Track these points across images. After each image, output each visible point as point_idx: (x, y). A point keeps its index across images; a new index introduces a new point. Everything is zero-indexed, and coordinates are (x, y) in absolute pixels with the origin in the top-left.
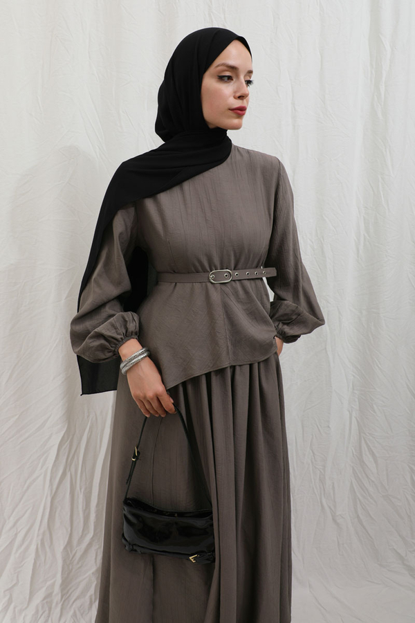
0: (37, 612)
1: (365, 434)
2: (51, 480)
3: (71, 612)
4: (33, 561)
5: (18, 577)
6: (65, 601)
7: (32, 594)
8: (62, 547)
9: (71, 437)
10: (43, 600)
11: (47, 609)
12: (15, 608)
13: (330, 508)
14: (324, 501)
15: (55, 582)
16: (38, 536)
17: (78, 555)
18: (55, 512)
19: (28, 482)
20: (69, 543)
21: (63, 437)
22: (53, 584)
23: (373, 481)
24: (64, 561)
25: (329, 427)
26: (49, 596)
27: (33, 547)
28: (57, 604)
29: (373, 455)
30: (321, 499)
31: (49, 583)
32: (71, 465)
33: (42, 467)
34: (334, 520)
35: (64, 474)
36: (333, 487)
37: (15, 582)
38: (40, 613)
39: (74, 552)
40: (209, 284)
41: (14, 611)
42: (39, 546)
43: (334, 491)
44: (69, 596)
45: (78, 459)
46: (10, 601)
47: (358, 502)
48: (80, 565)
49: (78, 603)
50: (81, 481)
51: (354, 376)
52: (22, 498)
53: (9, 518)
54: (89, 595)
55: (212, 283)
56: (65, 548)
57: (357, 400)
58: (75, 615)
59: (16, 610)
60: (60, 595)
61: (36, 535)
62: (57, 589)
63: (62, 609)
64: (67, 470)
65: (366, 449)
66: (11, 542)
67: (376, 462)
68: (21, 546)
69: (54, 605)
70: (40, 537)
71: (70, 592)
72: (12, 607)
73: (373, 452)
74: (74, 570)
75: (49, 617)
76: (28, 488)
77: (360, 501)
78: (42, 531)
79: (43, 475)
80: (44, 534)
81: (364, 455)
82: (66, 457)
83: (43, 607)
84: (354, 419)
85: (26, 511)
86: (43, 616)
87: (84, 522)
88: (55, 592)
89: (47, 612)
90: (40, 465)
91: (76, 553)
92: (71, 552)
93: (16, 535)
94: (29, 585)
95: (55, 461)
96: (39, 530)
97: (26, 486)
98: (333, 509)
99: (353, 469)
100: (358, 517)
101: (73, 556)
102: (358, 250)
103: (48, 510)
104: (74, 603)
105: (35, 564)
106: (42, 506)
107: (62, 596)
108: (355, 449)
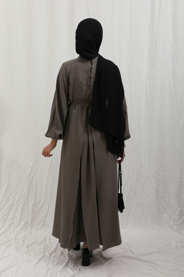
0: (22, 227)
2: (28, 179)
4: (21, 210)
5: (15, 215)
6: (32, 225)
7: (20, 221)
10: (25, 223)
12: (14, 225)
15: (28, 218)
16: (23, 200)
17: (38, 209)
20: (34, 204)
24: (32, 210)
27: (21, 205)
28: (29, 226)
31: (26, 218)
32: (36, 174)
33: (25, 175)
37: (14, 217)
41: (14, 226)
42: (23, 204)
44: (34, 224)
45: (38, 172)
46: (12, 223)
48: (38, 213)
50: (39, 180)
51: (146, 146)
52: (17, 186)
53: (12, 193)
54: (41, 224)
56: (33, 206)
57: (148, 156)
58: (36, 229)
59: (15, 226)
62: (29, 220)
63: (31, 227)
64: (35, 176)
66: (13, 202)
68: (17, 204)
70: (24, 201)
72: (13, 225)
74: (36, 215)
75: (26, 229)
78: (24, 198)
79: (25, 177)
81: (151, 178)
83: (24, 226)
84: (147, 164)
85: (19, 191)
86: (24, 229)
87: (40, 196)
88: (29, 222)
89: (26, 228)
91: (36, 208)
93: (15, 199)
94: (19, 218)
97: (19, 181)
101: (36, 210)
102: (147, 95)
103: (27, 191)
104: (36, 226)
105: (22, 210)
106: (25, 189)
107: (32, 223)
108: (147, 176)
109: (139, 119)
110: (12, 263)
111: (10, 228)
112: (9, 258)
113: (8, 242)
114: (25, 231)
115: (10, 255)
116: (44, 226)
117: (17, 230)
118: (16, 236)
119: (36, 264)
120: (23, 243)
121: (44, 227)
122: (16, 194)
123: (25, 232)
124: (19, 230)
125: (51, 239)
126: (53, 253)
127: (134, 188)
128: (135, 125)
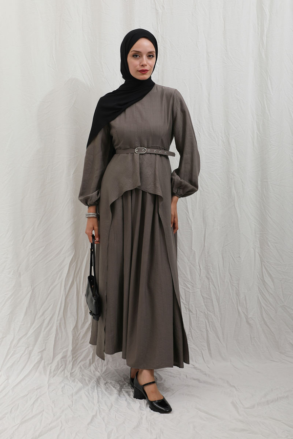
0: (58, 364)
1: (264, 262)
2: (65, 286)
3: (79, 366)
4: (55, 336)
5: (45, 345)
6: (74, 361)
7: (54, 356)
8: (72, 328)
9: (77, 259)
10: (61, 359)
11: (64, 364)
12: (45, 362)
13: (244, 313)
14: (240, 308)
15: (67, 350)
16: (57, 321)
17: (82, 334)
18: (68, 306)
19: (51, 288)
20: (76, 326)
21: (72, 259)
22: (67, 351)
23: (271, 294)
24: (73, 337)
25: (239, 257)
26: (64, 357)
27: (54, 328)
28: (70, 362)
29: (270, 276)
30: (237, 307)
31: (64, 350)
32: (76, 278)
33: (59, 279)
34: (247, 322)
35: (73, 282)
36: (245, 299)
37: (44, 348)
38: (60, 365)
39: (79, 333)
41: (44, 364)
42: (58, 327)
43: (246, 301)
44: (77, 359)
45: (81, 273)
46: (41, 359)
47: (263, 310)
48: (83, 341)
49: (83, 363)
50: (83, 287)
51: (255, 225)
52: (47, 298)
53: (39, 310)
54: (89, 358)
55: (136, 153)
56: (74, 329)
57: (258, 240)
58: (80, 367)
59: (46, 363)
60: (71, 358)
61: (56, 321)
62: (69, 353)
63: (73, 365)
64: (75, 280)
65: (266, 272)
66: (41, 325)
67: (273, 281)
68: (47, 327)
69: (68, 362)
70: (59, 322)
71: (77, 357)
72: (43, 361)
73: (270, 274)
74: (79, 344)
75: (65, 368)
78: (59, 318)
79: (60, 283)
80: (61, 320)
81: (265, 277)
82: (73, 272)
83: (61, 362)
84: (257, 254)
85: (50, 306)
86: (61, 368)
87: (85, 314)
88: (68, 356)
89: (64, 366)
90: (58, 276)
91: (80, 334)
92: (77, 332)
93: (44, 320)
94: (52, 350)
95: (67, 274)
96: (58, 317)
97: (49, 290)
98: (246, 313)
99: (259, 288)
100: (264, 319)
101: (79, 335)
102: (253, 142)
103: (63, 305)
104: (80, 362)
105: (56, 338)
106: (60, 303)
107: (73, 358)
108: (259, 274)
109: (242, 182)
110: (50, 424)
111: (38, 367)
112: (42, 415)
113: (37, 389)
114: (63, 371)
115: (44, 411)
116: (93, 362)
117: (50, 370)
118: (49, 380)
119: (88, 424)
120: (62, 391)
121: (94, 364)
122: (46, 311)
123: (63, 373)
124: (52, 370)
125: (107, 383)
126: (113, 404)
127: (238, 294)
128: (236, 191)
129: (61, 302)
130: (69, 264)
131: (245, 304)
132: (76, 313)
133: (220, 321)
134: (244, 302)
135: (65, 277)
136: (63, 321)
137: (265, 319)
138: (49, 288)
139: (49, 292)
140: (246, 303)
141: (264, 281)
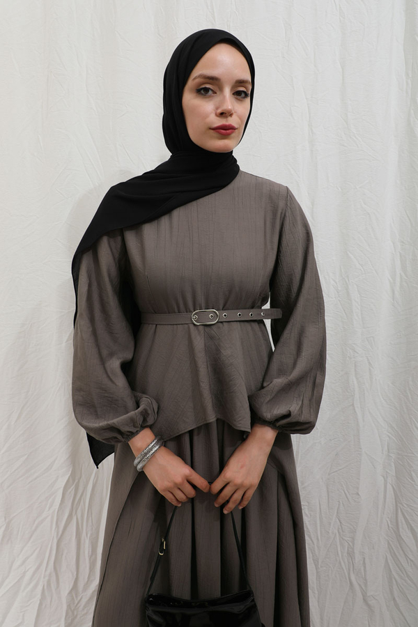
1: (401, 504)
2: (57, 523)
4: (39, 602)
5: (23, 616)
8: (67, 592)
9: (76, 481)
13: (360, 585)
14: (353, 578)
16: (44, 578)
17: (83, 602)
18: (62, 554)
19: (36, 522)
20: (75, 587)
21: (68, 480)
23: (412, 561)
24: (69, 606)
27: (40, 588)
30: (349, 574)
32: (77, 509)
33: (49, 508)
34: (365, 600)
35: (70, 516)
36: (364, 563)
37: (20, 621)
39: (79, 599)
40: (191, 326)
42: (45, 587)
43: (365, 567)
45: (84, 503)
47: (394, 583)
48: (85, 611)
50: (87, 526)
51: (388, 436)
52: (31, 537)
53: (18, 556)
55: (194, 325)
56: (70, 592)
57: (393, 464)
61: (42, 576)
64: (74, 513)
65: (403, 521)
66: (19, 580)
67: (415, 538)
70: (47, 578)
73: (412, 527)
74: (79, 617)
76: (37, 527)
77: (396, 581)
78: (48, 572)
79: (50, 517)
80: (50, 575)
81: (401, 529)
82: (71, 501)
84: (389, 487)
85: (34, 551)
87: (90, 568)
90: (48, 506)
92: (76, 597)
93: (25, 573)
95: (61, 504)
96: (46, 570)
97: (35, 525)
98: (364, 588)
99: (389, 543)
100: (394, 599)
101: (78, 603)
103: (54, 553)
105: (41, 604)
108: (391, 521)
109: (369, 363)
122: (27, 558)
127: (351, 555)
128: (357, 379)
129: (51, 548)
130: (62, 489)
131: (363, 571)
132: (74, 567)
133: (317, 596)
134: (362, 568)
135: (57, 507)
136: (54, 578)
137: (397, 599)
138: (35, 521)
139: (33, 528)
140: (365, 571)
141: (400, 536)
